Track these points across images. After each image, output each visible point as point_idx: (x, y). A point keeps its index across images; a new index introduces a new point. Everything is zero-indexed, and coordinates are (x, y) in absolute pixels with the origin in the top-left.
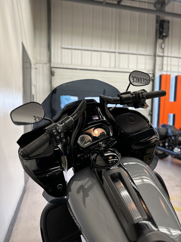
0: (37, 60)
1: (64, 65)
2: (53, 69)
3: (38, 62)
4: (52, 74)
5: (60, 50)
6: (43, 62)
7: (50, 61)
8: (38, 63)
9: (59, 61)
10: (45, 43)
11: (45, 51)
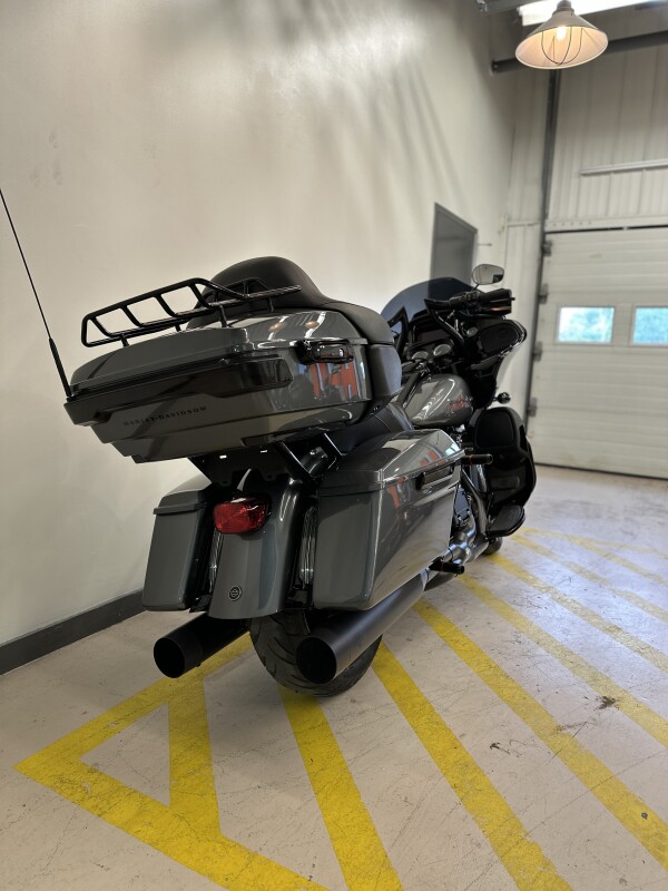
0: (509, 220)
1: (581, 224)
2: (548, 237)
3: (512, 223)
4: (545, 250)
5: (575, 181)
6: (526, 223)
7: (544, 215)
8: (515, 226)
9: (571, 213)
10: (535, 171)
11: (535, 192)
